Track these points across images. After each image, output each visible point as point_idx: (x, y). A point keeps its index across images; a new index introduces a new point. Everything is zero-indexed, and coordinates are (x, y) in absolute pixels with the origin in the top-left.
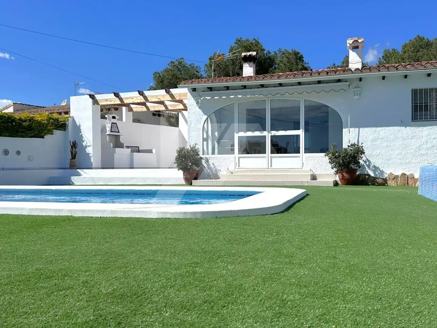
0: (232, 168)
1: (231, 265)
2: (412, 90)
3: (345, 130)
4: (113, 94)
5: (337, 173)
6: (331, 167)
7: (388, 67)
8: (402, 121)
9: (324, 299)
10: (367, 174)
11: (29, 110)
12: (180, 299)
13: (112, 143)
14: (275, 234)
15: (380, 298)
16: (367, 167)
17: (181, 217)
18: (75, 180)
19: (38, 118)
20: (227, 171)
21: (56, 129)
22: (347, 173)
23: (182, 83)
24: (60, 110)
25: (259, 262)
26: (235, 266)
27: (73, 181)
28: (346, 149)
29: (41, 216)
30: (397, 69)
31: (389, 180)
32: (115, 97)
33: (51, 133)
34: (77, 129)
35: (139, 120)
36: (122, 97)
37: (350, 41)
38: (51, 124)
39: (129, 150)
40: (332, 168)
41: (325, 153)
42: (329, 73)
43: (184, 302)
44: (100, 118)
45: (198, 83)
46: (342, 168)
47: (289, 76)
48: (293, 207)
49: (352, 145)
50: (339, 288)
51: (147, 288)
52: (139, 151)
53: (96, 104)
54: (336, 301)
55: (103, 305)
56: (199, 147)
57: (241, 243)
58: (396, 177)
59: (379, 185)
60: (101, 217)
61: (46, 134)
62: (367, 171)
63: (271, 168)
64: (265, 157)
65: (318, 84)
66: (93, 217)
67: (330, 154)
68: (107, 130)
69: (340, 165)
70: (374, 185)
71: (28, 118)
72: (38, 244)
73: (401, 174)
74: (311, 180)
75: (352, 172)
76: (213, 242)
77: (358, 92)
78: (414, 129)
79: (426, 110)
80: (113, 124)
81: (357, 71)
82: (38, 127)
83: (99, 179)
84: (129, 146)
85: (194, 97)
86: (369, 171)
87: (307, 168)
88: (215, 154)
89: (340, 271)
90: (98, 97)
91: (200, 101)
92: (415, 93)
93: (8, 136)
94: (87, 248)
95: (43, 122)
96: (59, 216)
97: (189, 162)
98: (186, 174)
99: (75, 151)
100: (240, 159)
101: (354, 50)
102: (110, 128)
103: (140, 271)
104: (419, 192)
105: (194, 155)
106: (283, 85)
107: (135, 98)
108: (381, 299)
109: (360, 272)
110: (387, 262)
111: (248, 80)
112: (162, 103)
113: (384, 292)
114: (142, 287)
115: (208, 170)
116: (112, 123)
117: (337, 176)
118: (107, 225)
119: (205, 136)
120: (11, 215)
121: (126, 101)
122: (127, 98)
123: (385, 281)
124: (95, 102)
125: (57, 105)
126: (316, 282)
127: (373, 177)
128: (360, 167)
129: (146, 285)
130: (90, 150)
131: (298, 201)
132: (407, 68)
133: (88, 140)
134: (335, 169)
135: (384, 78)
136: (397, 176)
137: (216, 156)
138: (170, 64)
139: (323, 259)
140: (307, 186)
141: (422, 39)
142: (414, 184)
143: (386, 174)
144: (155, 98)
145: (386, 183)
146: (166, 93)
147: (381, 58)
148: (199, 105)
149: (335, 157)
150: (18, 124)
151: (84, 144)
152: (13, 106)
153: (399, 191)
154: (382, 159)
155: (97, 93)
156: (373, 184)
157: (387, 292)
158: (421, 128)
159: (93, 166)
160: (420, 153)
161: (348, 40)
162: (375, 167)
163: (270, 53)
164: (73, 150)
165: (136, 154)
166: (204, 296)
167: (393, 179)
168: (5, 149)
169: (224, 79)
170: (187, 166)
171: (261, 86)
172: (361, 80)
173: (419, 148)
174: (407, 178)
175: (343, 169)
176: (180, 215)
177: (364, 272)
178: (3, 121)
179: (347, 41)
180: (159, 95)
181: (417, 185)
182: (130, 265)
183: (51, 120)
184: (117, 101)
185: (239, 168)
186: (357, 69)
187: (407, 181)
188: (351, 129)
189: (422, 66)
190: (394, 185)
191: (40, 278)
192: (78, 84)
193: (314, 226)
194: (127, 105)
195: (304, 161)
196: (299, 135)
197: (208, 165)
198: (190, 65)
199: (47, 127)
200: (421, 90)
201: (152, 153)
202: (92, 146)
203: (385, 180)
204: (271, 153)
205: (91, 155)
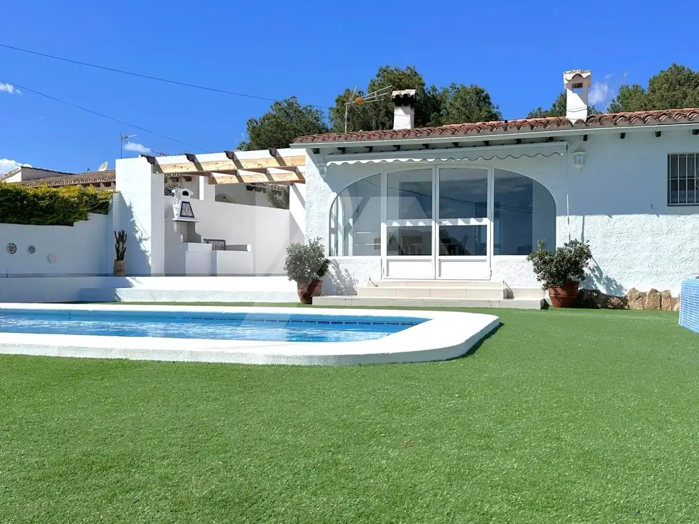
0: (376, 278)
1: (393, 450)
2: (669, 156)
3: (560, 219)
4: (185, 157)
5: (546, 287)
6: (537, 279)
7: (629, 119)
8: (652, 205)
9: (549, 512)
10: (595, 290)
11: (48, 178)
12: (320, 510)
13: (182, 234)
14: (457, 395)
15: (637, 511)
16: (595, 279)
17: (303, 363)
18: (122, 295)
19: (64, 193)
20: (368, 283)
21: (92, 211)
22: (562, 288)
23: (297, 141)
24: (98, 180)
25: (438, 445)
26: (400, 452)
27: (120, 296)
28: (561, 250)
29: (77, 358)
30: (645, 122)
31: (630, 299)
32: (189, 161)
33: (85, 218)
34: (127, 211)
35: (225, 197)
36: (199, 161)
37: (568, 76)
38: (84, 203)
39: (210, 245)
40: (539, 280)
41: (528, 256)
42: (535, 127)
43: (326, 515)
44: (164, 194)
45: (324, 140)
46: (554, 280)
47: (470, 131)
48: (481, 347)
49: (572, 243)
50: (570, 492)
51: (264, 489)
52: (225, 248)
53: (157, 172)
54: (569, 516)
55: (199, 519)
56: (324, 243)
57: (405, 410)
58: (642, 296)
59: (616, 307)
60: (174, 362)
61: (76, 219)
62: (595, 285)
63: (440, 278)
64: (429, 261)
65: (517, 144)
66: (162, 361)
67: (535, 257)
68: (175, 214)
69: (551, 275)
70: (606, 307)
71: (48, 194)
72: (80, 409)
73: (650, 290)
74: (504, 298)
75: (570, 286)
76: (360, 408)
77: (582, 158)
78: (671, 218)
79: (691, 188)
80: (184, 204)
81: (580, 123)
82: (63, 208)
83: (161, 293)
84: (210, 240)
85: (316, 162)
86: (598, 285)
87: (498, 278)
88: (348, 255)
89: (569, 462)
90: (161, 160)
91: (325, 169)
92: (673, 160)
93: (16, 223)
94: (157, 415)
95: (73, 200)
96: (106, 359)
97: (307, 267)
98: (302, 287)
99: (123, 247)
100: (390, 263)
101: (575, 89)
102: (180, 210)
103: (249, 459)
104: (681, 322)
105: (315, 255)
106: (460, 145)
107: (221, 162)
108: (639, 512)
109: (601, 465)
110: (642, 448)
111: (404, 136)
112: (264, 171)
113: (643, 501)
114: (256, 488)
115: (338, 281)
116: (183, 202)
117: (547, 292)
118: (185, 376)
119: (333, 226)
120: (30, 356)
121: (205, 168)
122: (207, 163)
123: (643, 481)
124: (156, 168)
125: (92, 170)
126: (533, 481)
127: (604, 295)
128: (584, 279)
129: (261, 483)
130: (146, 246)
131: (487, 336)
132: (660, 121)
133: (144, 229)
134: (543, 282)
135: (623, 136)
136: (644, 294)
137: (351, 257)
138: (274, 107)
139: (539, 442)
140: (497, 308)
141: (680, 70)
142: (671, 308)
143: (626, 291)
144: (253, 164)
145: (626, 304)
146: (270, 156)
147: (616, 100)
148: (324, 176)
149: (544, 262)
150: (32, 203)
151: (138, 236)
153: (647, 318)
154: (618, 265)
155: (159, 154)
157: (647, 500)
158: (683, 216)
159: (152, 272)
160: (681, 256)
161: (566, 73)
162: (607, 278)
163: (435, 90)
164: (119, 246)
165: (220, 253)
166: (357, 504)
167: (637, 299)
168: (10, 244)
169: (366, 133)
170: (303, 273)
171: (424, 147)
172: (585, 138)
173: (680, 249)
174: (659, 297)
175: (557, 281)
176: (302, 361)
177: (607, 465)
178: (8, 198)
179: (564, 75)
180: (259, 159)
181: (675, 309)
182: (231, 447)
183: (84, 197)
184: (190, 167)
185: (387, 277)
186: (579, 121)
187: (659, 302)
188: (572, 218)
189: (685, 117)
190: (638, 309)
191: (92, 469)
192: (127, 137)
193: (518, 382)
194: (208, 174)
195: (492, 268)
196: (486, 226)
197: (338, 273)
198: (305, 109)
199: (78, 207)
200: (682, 156)
201: (247, 251)
202: (151, 239)
203: (624, 300)
204: (440, 255)
205: (148, 254)
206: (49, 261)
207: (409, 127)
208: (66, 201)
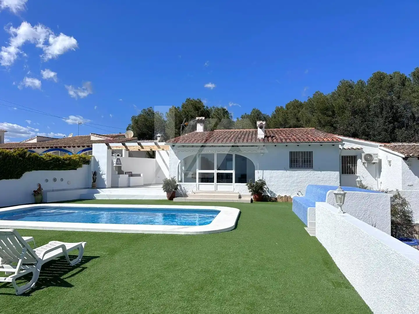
0: (195, 190)
3: (256, 171)
4: (121, 143)
5: (252, 194)
6: (249, 192)
10: (267, 195)
13: (117, 171)
16: (267, 192)
19: (73, 157)
20: (192, 192)
21: (84, 164)
22: (257, 195)
27: (95, 197)
28: (256, 182)
30: (282, 142)
31: (278, 198)
32: (122, 145)
33: (81, 167)
34: (97, 163)
36: (127, 146)
37: (258, 123)
38: (81, 161)
39: (128, 175)
41: (246, 184)
46: (254, 192)
49: (260, 180)
52: (132, 175)
53: (109, 149)
56: (176, 178)
59: (273, 201)
61: (78, 167)
63: (217, 191)
64: (213, 185)
67: (248, 184)
68: (114, 164)
69: (253, 190)
71: (68, 158)
73: (284, 195)
74: (239, 198)
75: (259, 194)
78: (291, 172)
79: (297, 162)
82: (73, 163)
84: (127, 172)
85: (173, 149)
87: (236, 191)
88: (183, 182)
90: (111, 144)
92: (291, 153)
93: (57, 170)
95: (77, 160)
97: (170, 187)
98: (169, 195)
99: (95, 177)
100: (199, 185)
101: (261, 128)
102: (116, 162)
104: (293, 210)
105: (173, 183)
107: (135, 146)
115: (181, 192)
116: (117, 159)
117: (252, 196)
122: (130, 146)
124: (109, 147)
127: (270, 197)
128: (264, 192)
130: (104, 177)
132: (287, 142)
133: (103, 170)
134: (251, 193)
135: (276, 146)
136: (283, 197)
138: (143, 111)
141: (297, 101)
142: (291, 201)
143: (277, 195)
144: (148, 147)
145: (277, 200)
146: (155, 145)
148: (176, 154)
149: (251, 186)
150: (62, 162)
151: (101, 173)
152: (36, 139)
154: (275, 187)
156: (270, 201)
158: (294, 171)
159: (106, 187)
162: (271, 191)
163: (207, 108)
165: (131, 178)
167: (280, 198)
168: (54, 178)
170: (169, 189)
172: (264, 146)
173: (293, 182)
174: (287, 198)
180: (150, 146)
183: (81, 159)
184: (123, 148)
185: (199, 190)
186: (262, 138)
188: (259, 171)
189: (295, 141)
190: (281, 201)
195: (235, 187)
196: (232, 173)
197: (181, 188)
198: (156, 112)
199: (79, 163)
200: (294, 152)
201: (141, 176)
202: (106, 174)
203: (276, 199)
204: (217, 183)
205: (105, 180)
206: (68, 184)
207: (202, 131)
208: (74, 161)
